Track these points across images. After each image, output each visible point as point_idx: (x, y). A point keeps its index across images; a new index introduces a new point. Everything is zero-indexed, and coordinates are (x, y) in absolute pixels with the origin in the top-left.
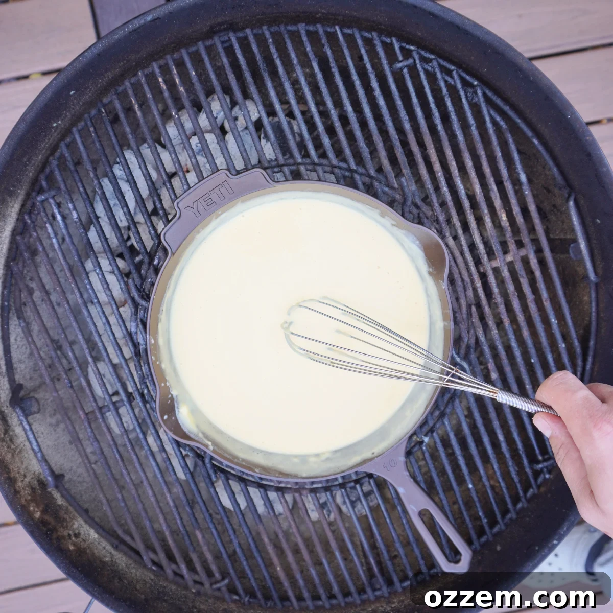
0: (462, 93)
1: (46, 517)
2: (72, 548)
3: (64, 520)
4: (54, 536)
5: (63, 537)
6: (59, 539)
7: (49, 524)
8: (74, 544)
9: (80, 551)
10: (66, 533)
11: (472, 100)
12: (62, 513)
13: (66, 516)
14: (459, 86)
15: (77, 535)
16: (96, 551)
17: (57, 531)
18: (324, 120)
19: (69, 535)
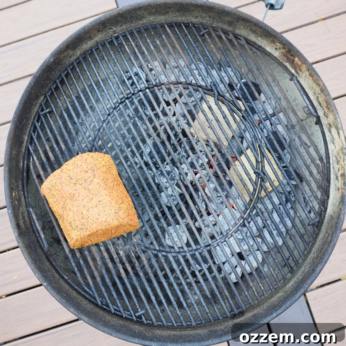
0: (109, 302)
1: (292, 58)
2: (278, 44)
3: (283, 56)
4: (287, 50)
5: (282, 49)
6: (284, 48)
7: (290, 55)
8: (277, 45)
9: (273, 42)
10: (282, 50)
11: (103, 298)
12: (285, 59)
13: (283, 57)
14: (110, 305)
15: (276, 49)
16: (266, 42)
17: (286, 51)
18: (177, 276)
19: (280, 49)
